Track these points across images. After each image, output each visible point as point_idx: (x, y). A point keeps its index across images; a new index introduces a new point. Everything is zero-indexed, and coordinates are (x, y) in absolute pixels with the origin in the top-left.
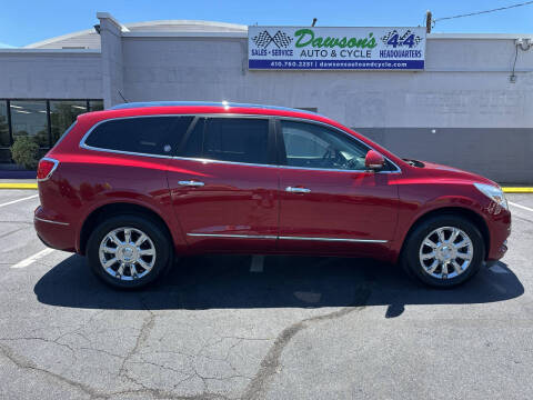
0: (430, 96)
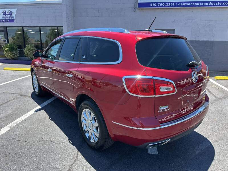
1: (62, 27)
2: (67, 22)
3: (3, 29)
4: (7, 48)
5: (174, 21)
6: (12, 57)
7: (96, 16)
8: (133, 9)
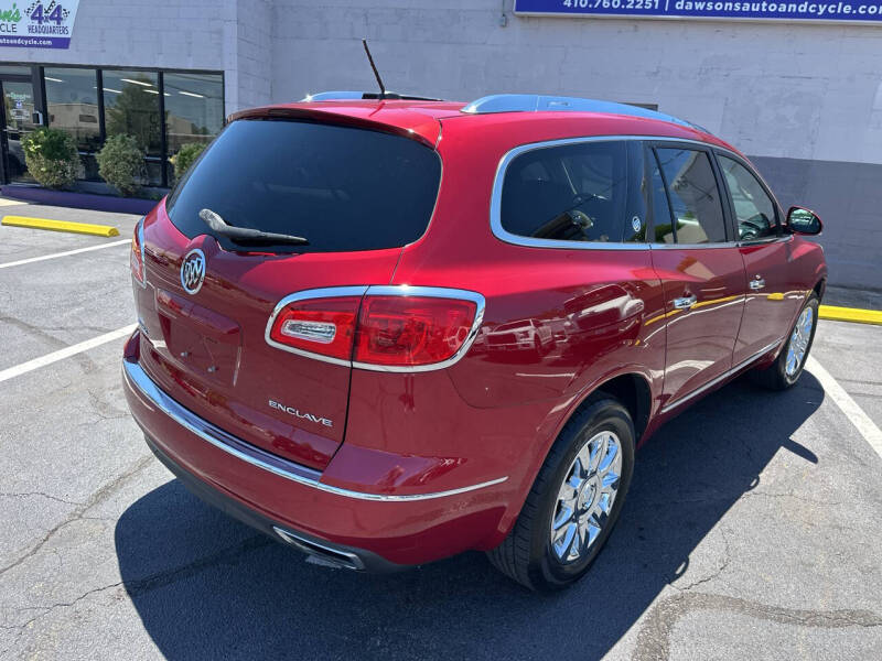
1: (222, 73)
2: (239, 55)
3: (27, 71)
4: (36, 143)
5: (656, 74)
6: (54, 180)
7: (354, 39)
8: (500, 14)
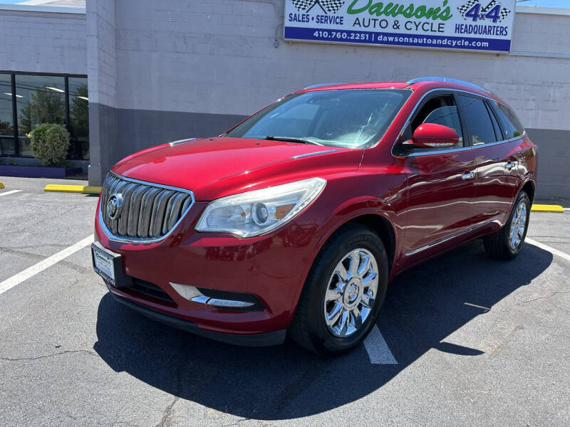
0: (514, 87)
7: (177, 52)
8: (274, 40)
